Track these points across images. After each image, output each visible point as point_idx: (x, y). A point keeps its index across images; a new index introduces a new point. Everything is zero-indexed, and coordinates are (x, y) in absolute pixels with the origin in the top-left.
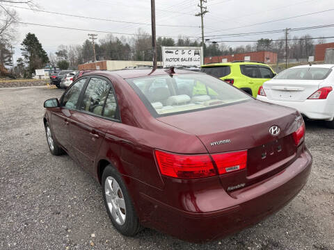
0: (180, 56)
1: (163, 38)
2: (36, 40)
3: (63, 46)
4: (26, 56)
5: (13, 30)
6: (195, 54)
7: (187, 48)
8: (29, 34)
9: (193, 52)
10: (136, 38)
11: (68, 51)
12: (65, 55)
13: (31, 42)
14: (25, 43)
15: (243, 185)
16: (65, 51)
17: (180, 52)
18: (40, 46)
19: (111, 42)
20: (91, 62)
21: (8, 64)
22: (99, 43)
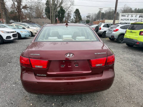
0: (130, 18)
1: (138, 9)
2: (79, 11)
3: (89, 14)
4: (74, 18)
5: (72, 8)
6: (140, 17)
7: (135, 13)
8: (77, 9)
9: (138, 16)
10: (123, 9)
11: (91, 16)
12: (90, 17)
13: (77, 12)
14: (75, 13)
15: (45, 75)
16: (90, 16)
17: (130, 16)
18: (80, 13)
19: (110, 11)
20: (98, 20)
21: (69, 21)
22: (104, 12)
